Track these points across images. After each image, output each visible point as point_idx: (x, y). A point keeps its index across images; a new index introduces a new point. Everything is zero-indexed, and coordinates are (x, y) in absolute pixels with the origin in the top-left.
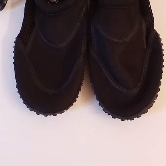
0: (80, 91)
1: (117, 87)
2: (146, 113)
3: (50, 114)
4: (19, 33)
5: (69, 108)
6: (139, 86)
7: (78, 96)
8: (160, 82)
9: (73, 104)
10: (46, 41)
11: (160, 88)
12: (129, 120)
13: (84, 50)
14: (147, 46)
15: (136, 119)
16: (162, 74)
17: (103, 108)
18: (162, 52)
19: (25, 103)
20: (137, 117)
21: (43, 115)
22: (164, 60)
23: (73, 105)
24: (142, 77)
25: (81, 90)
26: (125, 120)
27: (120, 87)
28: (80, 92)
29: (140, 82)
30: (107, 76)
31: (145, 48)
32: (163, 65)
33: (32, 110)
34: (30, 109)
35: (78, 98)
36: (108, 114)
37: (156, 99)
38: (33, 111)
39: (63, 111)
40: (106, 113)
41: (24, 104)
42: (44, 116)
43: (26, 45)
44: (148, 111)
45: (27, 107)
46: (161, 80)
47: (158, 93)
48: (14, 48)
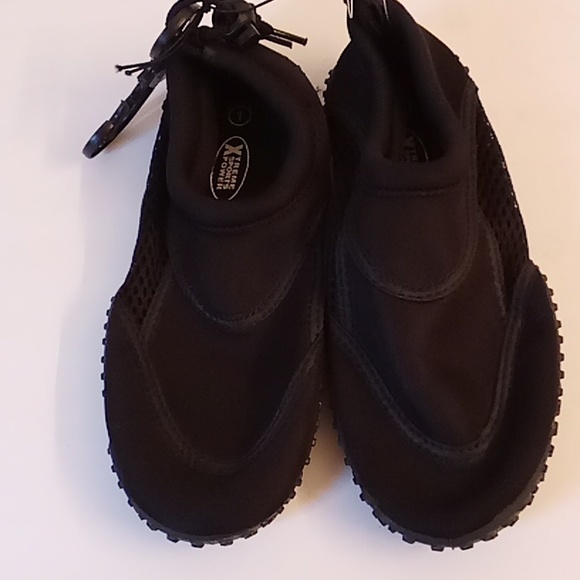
0: (307, 464)
1: (416, 440)
2: (511, 525)
3: (211, 541)
4: (121, 285)
5: (271, 521)
6: (488, 436)
7: (301, 481)
8: (553, 424)
9: (285, 506)
10: (201, 308)
11: (552, 443)
12: (458, 549)
13: (317, 335)
14: (508, 309)
15: (479, 545)
16: (560, 398)
17: (372, 510)
18: (557, 332)
19: (134, 503)
20: (484, 540)
21: (189, 544)
22: (562, 355)
23: (283, 508)
24: (497, 408)
25: (309, 459)
26: (446, 549)
27: (426, 442)
28: (305, 466)
29: (490, 424)
30: (385, 403)
31: (504, 313)
32: (563, 372)
33: (154, 528)
34: (148, 524)
35: (299, 485)
36: (390, 529)
37: (542, 480)
38: (158, 531)
39: (254, 529)
40: (384, 525)
41: (131, 505)
42: (193, 546)
43: (140, 321)
44: (517, 518)
45: (140, 516)
46: (557, 419)
47: (549, 461)
48: (105, 331)
